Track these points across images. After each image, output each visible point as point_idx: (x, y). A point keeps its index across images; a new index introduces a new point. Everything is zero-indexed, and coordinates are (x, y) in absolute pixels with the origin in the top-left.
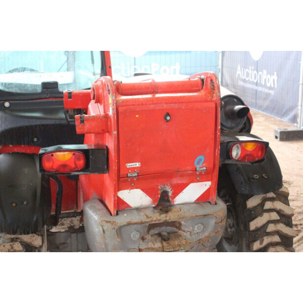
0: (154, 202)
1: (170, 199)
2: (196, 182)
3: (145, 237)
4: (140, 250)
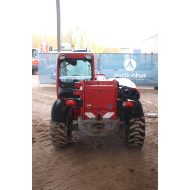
0: (96, 117)
3: (93, 127)
4: (91, 131)
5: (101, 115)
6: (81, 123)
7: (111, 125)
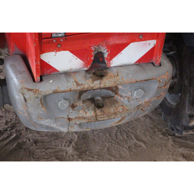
0: (86, 64)
1: (106, 61)
2: (138, 41)
3: (75, 104)
4: (69, 119)
5: (106, 56)
6: (28, 95)
7: (143, 89)
